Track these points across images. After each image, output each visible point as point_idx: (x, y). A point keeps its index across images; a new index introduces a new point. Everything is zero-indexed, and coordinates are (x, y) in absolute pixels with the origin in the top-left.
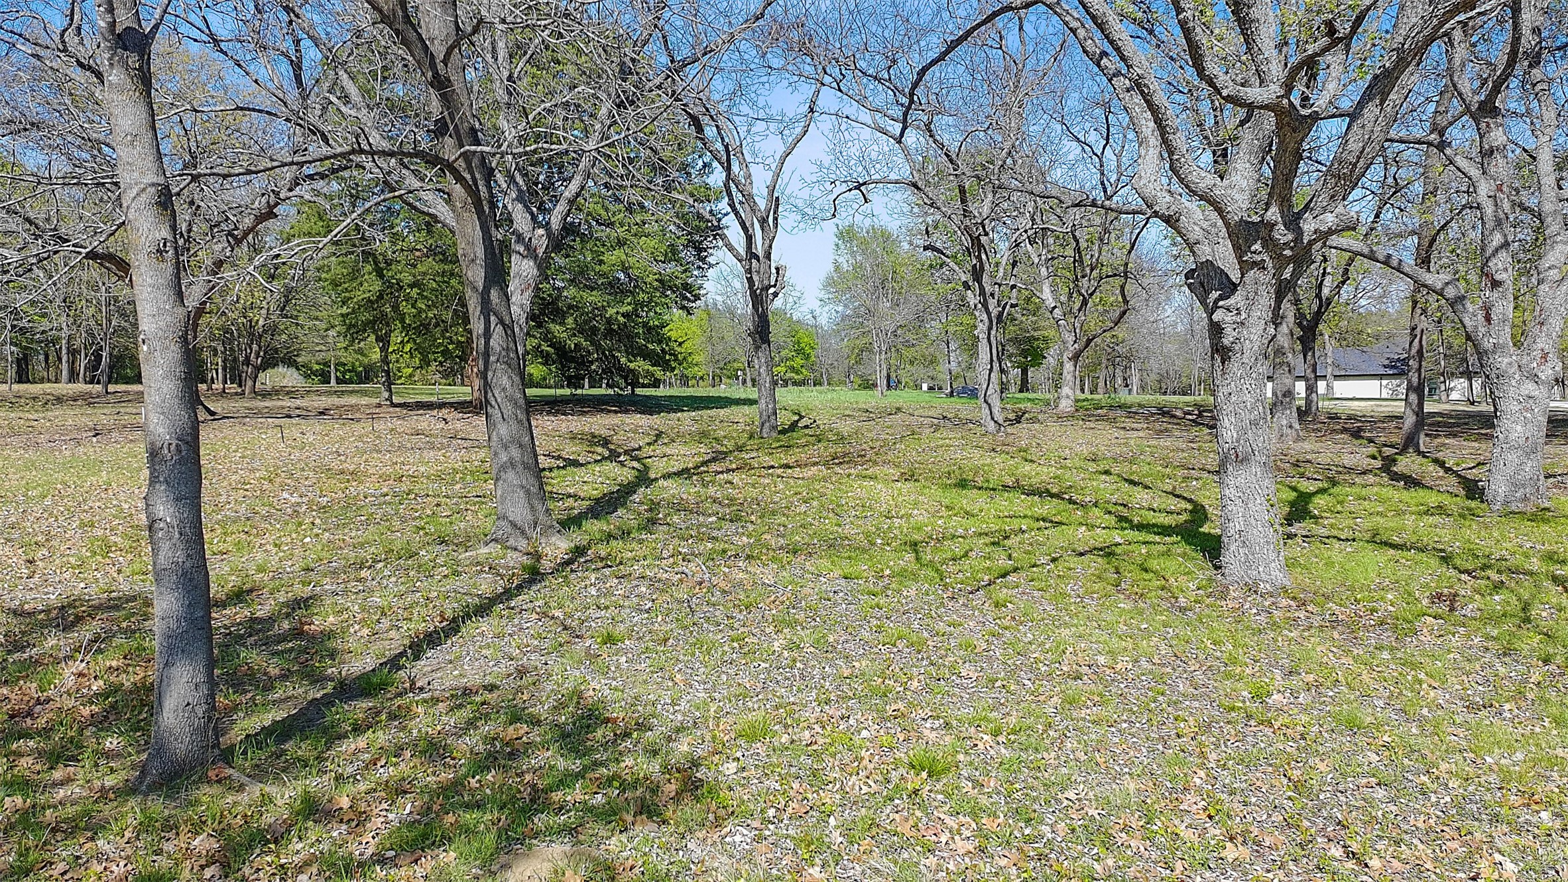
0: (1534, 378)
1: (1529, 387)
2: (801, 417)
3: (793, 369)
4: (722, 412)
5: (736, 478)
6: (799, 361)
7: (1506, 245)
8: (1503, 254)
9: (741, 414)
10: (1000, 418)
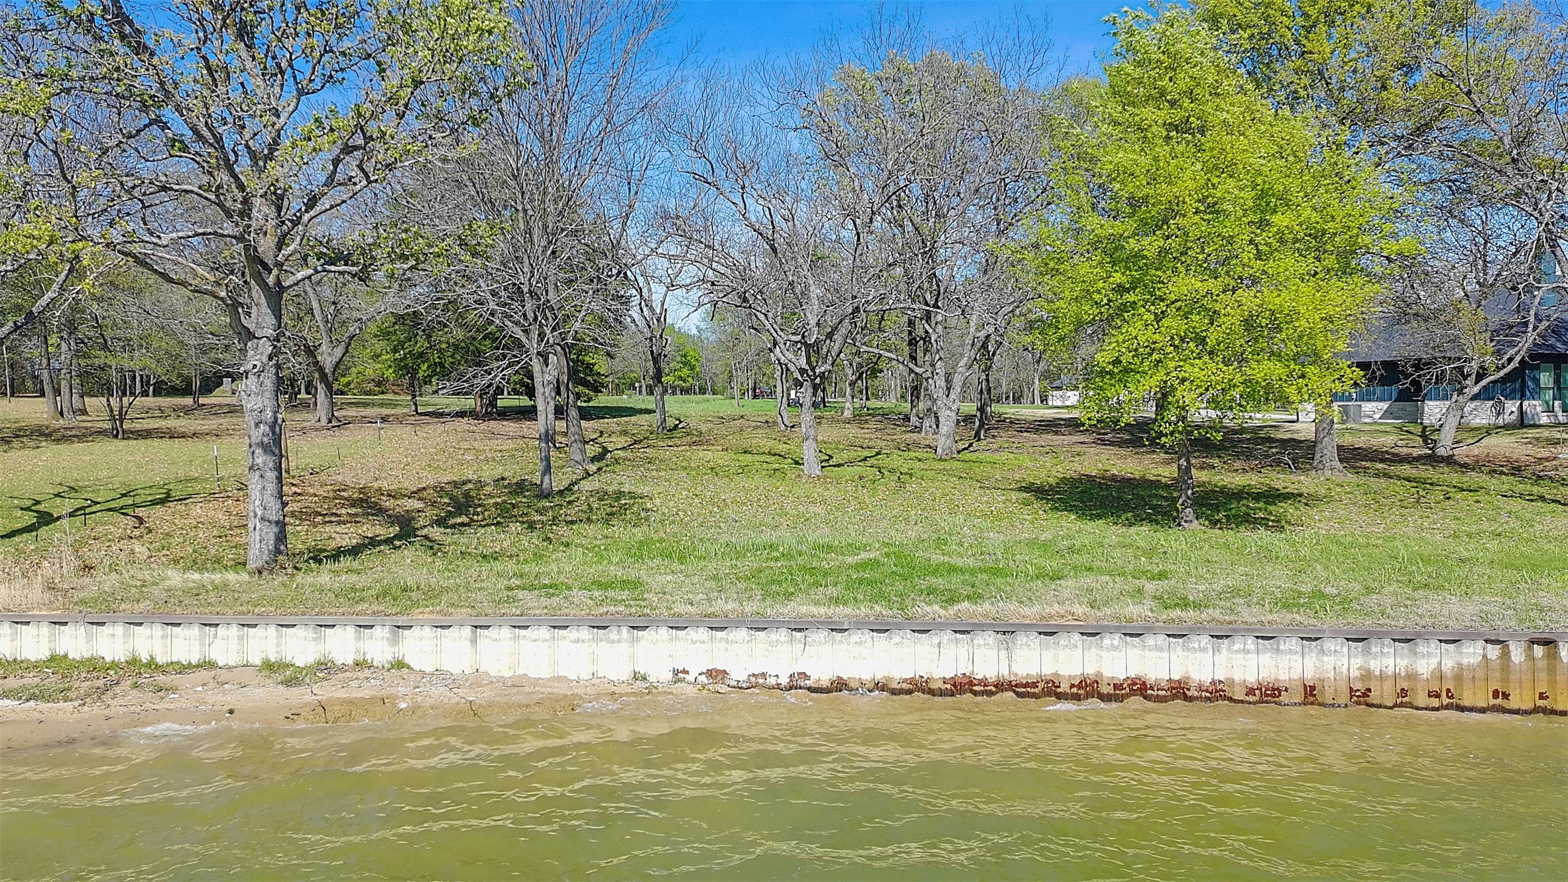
0: (950, 408)
1: (948, 412)
2: (681, 422)
3: (680, 378)
4: (632, 418)
5: (647, 450)
6: (685, 372)
7: (941, 359)
8: (939, 362)
9: (643, 419)
10: (787, 423)
